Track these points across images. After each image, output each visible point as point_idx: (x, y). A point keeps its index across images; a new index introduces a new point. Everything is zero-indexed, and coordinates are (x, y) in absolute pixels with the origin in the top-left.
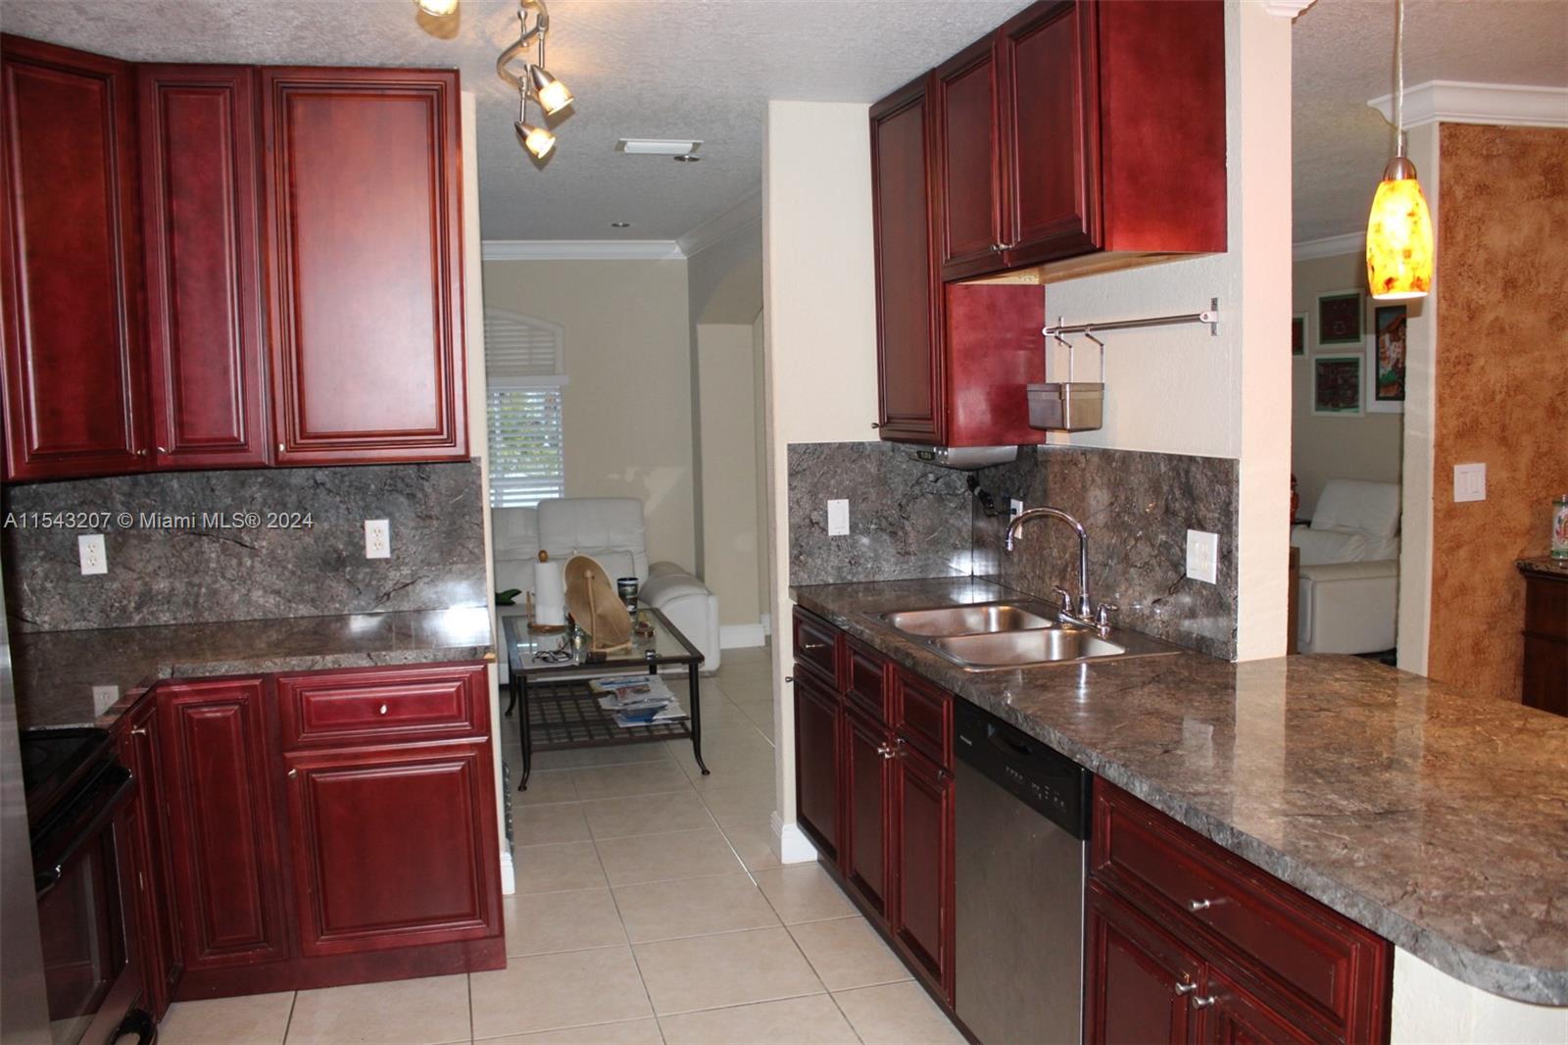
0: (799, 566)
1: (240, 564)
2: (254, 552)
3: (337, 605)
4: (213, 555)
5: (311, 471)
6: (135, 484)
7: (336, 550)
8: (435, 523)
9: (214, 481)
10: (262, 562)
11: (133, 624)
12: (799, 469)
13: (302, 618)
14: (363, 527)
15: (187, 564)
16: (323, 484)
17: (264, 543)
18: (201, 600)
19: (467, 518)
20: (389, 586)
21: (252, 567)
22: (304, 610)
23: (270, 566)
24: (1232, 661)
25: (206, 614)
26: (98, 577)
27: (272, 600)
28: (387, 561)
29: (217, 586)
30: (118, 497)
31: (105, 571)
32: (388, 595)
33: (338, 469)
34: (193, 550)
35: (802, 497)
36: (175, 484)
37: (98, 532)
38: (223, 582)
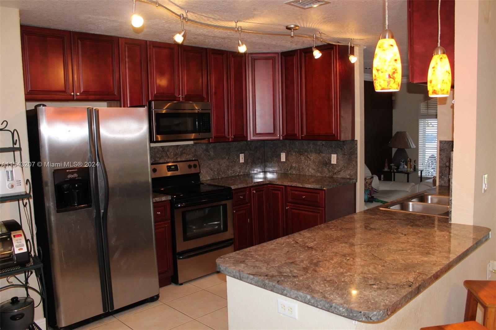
0: (442, 179)
1: (308, 162)
3: (325, 174)
4: (303, 159)
5: (321, 141)
6: (290, 143)
7: (326, 161)
8: (346, 156)
9: (304, 143)
10: (312, 162)
11: (289, 173)
12: (443, 148)
13: (319, 176)
14: (331, 156)
15: (298, 161)
16: (324, 145)
17: (312, 158)
18: (301, 169)
19: (353, 156)
20: (336, 171)
21: (310, 163)
22: (319, 174)
23: (313, 163)
24: (449, 222)
25: (301, 173)
26: (284, 162)
27: (313, 171)
28: (336, 164)
29: (303, 166)
30: (288, 145)
31: (285, 161)
32: (335, 173)
33: (327, 141)
34: (299, 158)
35: (443, 158)
36: (297, 143)
37: (284, 152)
38: (304, 166)
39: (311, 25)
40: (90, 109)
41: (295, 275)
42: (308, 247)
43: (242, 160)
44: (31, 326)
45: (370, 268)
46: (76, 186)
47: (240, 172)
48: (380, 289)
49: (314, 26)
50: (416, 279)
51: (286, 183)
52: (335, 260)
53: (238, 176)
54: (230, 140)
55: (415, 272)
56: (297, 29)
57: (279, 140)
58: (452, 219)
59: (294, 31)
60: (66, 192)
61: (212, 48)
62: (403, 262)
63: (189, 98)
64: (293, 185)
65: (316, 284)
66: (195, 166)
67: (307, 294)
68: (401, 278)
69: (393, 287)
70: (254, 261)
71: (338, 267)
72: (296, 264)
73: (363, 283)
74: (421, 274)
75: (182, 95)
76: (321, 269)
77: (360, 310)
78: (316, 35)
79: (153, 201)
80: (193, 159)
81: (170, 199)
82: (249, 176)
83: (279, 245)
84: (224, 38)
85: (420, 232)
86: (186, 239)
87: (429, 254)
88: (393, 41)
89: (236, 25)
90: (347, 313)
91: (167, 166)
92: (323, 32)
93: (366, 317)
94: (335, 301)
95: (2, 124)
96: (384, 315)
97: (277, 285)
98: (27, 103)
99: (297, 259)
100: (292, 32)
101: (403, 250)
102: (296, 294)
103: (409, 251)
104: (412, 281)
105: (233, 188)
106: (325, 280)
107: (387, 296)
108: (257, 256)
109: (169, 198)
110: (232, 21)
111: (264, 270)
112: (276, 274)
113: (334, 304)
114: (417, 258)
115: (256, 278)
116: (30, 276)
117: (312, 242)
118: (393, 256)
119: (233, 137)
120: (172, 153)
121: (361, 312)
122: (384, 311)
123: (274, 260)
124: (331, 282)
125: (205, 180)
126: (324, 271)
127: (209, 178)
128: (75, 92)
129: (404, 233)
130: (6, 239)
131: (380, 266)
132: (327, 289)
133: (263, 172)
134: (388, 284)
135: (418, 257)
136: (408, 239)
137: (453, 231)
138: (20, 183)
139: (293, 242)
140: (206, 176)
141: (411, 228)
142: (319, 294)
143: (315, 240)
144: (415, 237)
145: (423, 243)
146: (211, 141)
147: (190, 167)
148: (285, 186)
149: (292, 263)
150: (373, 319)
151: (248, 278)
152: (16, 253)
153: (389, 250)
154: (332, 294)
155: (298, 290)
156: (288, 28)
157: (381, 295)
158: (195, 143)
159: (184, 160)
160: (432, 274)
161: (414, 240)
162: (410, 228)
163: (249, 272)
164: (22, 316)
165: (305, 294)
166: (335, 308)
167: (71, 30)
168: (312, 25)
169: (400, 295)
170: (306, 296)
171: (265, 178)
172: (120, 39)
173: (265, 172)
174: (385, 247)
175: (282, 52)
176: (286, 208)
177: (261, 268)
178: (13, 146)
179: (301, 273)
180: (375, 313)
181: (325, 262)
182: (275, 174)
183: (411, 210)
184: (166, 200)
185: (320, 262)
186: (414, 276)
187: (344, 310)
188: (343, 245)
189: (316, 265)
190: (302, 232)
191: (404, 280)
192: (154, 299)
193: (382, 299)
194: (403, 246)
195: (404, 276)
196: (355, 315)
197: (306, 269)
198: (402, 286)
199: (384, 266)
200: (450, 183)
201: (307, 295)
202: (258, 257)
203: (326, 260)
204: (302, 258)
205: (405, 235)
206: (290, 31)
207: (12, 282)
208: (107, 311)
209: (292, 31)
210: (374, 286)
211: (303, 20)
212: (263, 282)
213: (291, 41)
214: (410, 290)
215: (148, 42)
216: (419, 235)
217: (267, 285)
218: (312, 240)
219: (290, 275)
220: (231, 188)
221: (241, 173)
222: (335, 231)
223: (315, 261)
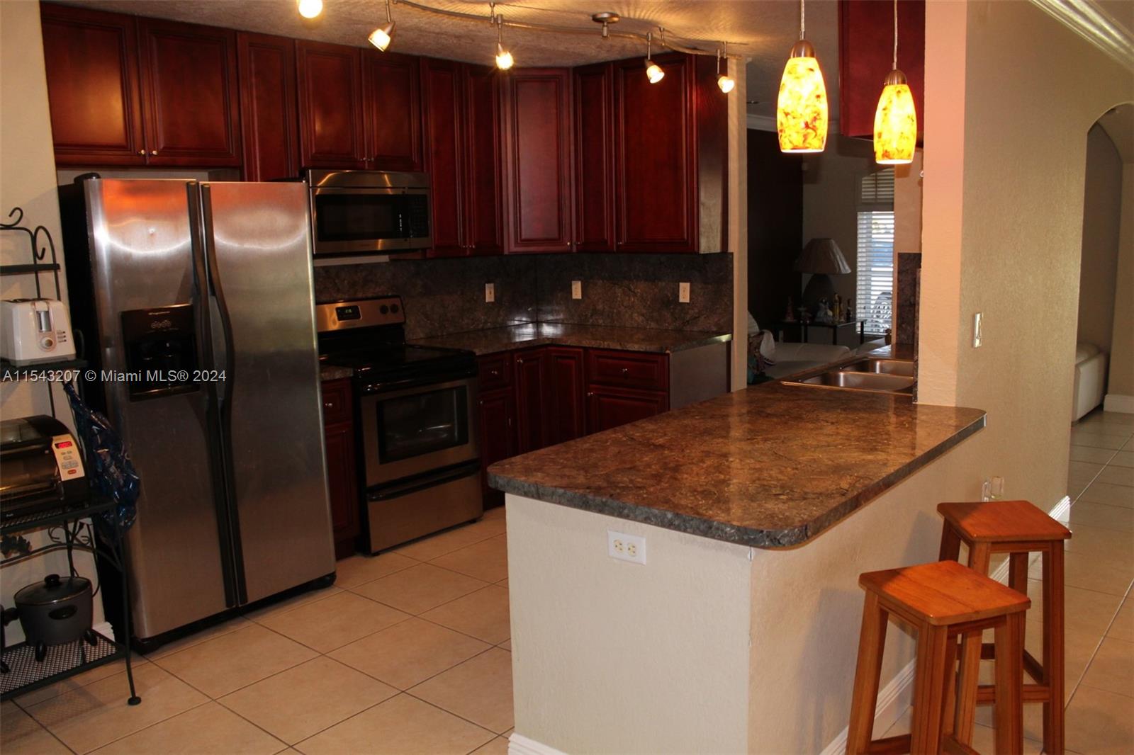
1: (629, 299)
2: (635, 294)
3: (667, 325)
4: (619, 294)
5: (658, 256)
6: (593, 259)
7: (667, 297)
8: (710, 286)
9: (622, 259)
10: (638, 299)
11: (590, 323)
13: (653, 328)
14: (679, 286)
15: (610, 298)
16: (663, 263)
17: (639, 291)
18: (614, 315)
20: (688, 317)
22: (653, 325)
23: (641, 302)
24: (914, 403)
25: (615, 322)
26: (578, 300)
27: (641, 318)
28: (688, 304)
29: (620, 309)
30: (587, 264)
31: (580, 298)
32: (688, 321)
33: (670, 255)
34: (612, 291)
36: (607, 259)
37: (579, 280)
38: (622, 307)
39: (643, 14)
40: (193, 184)
41: (639, 485)
42: (654, 445)
43: (490, 297)
44: (89, 633)
45: (771, 472)
46: (168, 345)
47: (486, 322)
48: (791, 499)
49: (649, 16)
50: (852, 485)
51: (585, 343)
52: (708, 463)
53: (483, 330)
54: (468, 253)
55: (851, 476)
56: (614, 22)
57: (569, 252)
58: (918, 396)
59: (609, 25)
60: (148, 359)
61: (429, 55)
62: (830, 462)
63: (384, 162)
64: (602, 347)
65: (681, 496)
66: (394, 309)
67: (666, 510)
68: (828, 484)
69: (814, 496)
70: (559, 467)
71: (715, 473)
72: (639, 471)
73: (763, 493)
74: (862, 478)
75: (369, 157)
76: (685, 476)
77: (761, 528)
78: (652, 34)
79: (321, 377)
80: (390, 294)
81: (352, 375)
82: (505, 331)
83: (599, 443)
84: (458, 37)
85: (860, 418)
86: (385, 457)
87: (876, 450)
88: (813, 62)
89: (493, 11)
90: (738, 536)
91: (338, 309)
92: (666, 29)
93: (771, 540)
94: (717, 518)
95: (10, 215)
96: (801, 536)
97: (610, 501)
98: (59, 172)
99: (638, 463)
100: (605, 29)
101: (828, 446)
102: (646, 512)
103: (840, 447)
104: (846, 488)
105: (477, 354)
106: (695, 491)
107: (805, 509)
108: (562, 461)
109: (350, 373)
110: (483, 3)
111: (581, 479)
112: (605, 485)
113: (715, 523)
114: (854, 456)
115: (570, 493)
116: (78, 532)
117: (661, 437)
118: (812, 454)
119: (474, 247)
120: (346, 282)
121: (762, 532)
122: (800, 529)
123: (595, 466)
124: (705, 493)
125: (414, 338)
126: (690, 478)
127: (422, 335)
128: (146, 148)
129: (830, 420)
130: (41, 452)
131: (789, 469)
132: (700, 503)
133: (532, 322)
134: (806, 493)
135: (856, 454)
136: (837, 428)
137: (921, 417)
138: (65, 337)
139: (624, 439)
140: (416, 332)
141: (843, 412)
142: (687, 510)
143: (665, 435)
144: (850, 426)
145: (865, 434)
146: (428, 256)
147: (384, 310)
148: (586, 349)
149: (631, 468)
150: (784, 543)
151: (553, 493)
152: (63, 480)
153: (804, 446)
154: (711, 509)
155: (649, 505)
156: (596, 19)
157: (794, 508)
158: (392, 260)
159: (370, 295)
160: (881, 478)
161: (849, 430)
162: (841, 414)
163: (554, 484)
164: (69, 611)
165: (663, 511)
166: (718, 529)
167: (136, 14)
168: (646, 13)
169: (827, 507)
170: (665, 515)
171: (538, 333)
172: (238, 34)
173: (538, 323)
174: (796, 442)
175: (575, 65)
176: (586, 395)
177: (575, 478)
178: (35, 261)
179: (650, 482)
180: (786, 532)
181: (691, 466)
182: (560, 325)
183: (842, 384)
184: (342, 377)
185: (681, 466)
186: (849, 481)
187: (733, 531)
188: (720, 440)
189: (677, 469)
190: (638, 423)
191: (834, 487)
192: (325, 582)
193: (797, 513)
194: (829, 439)
195: (833, 481)
196: (752, 537)
197: (657, 477)
198: (830, 496)
199: (797, 469)
200: (916, 328)
201: (666, 513)
202: (565, 462)
203: (693, 463)
204: (646, 461)
205: (832, 423)
206: (601, 25)
207: (58, 538)
208: (234, 606)
209: (604, 26)
210: (782, 497)
211: (628, 4)
212: (584, 499)
213: (598, 44)
214: (843, 499)
215: (297, 42)
216: (858, 423)
217: (590, 502)
218: (660, 434)
219: (631, 485)
220: (474, 353)
221: (489, 324)
222: (701, 420)
223: (672, 465)
